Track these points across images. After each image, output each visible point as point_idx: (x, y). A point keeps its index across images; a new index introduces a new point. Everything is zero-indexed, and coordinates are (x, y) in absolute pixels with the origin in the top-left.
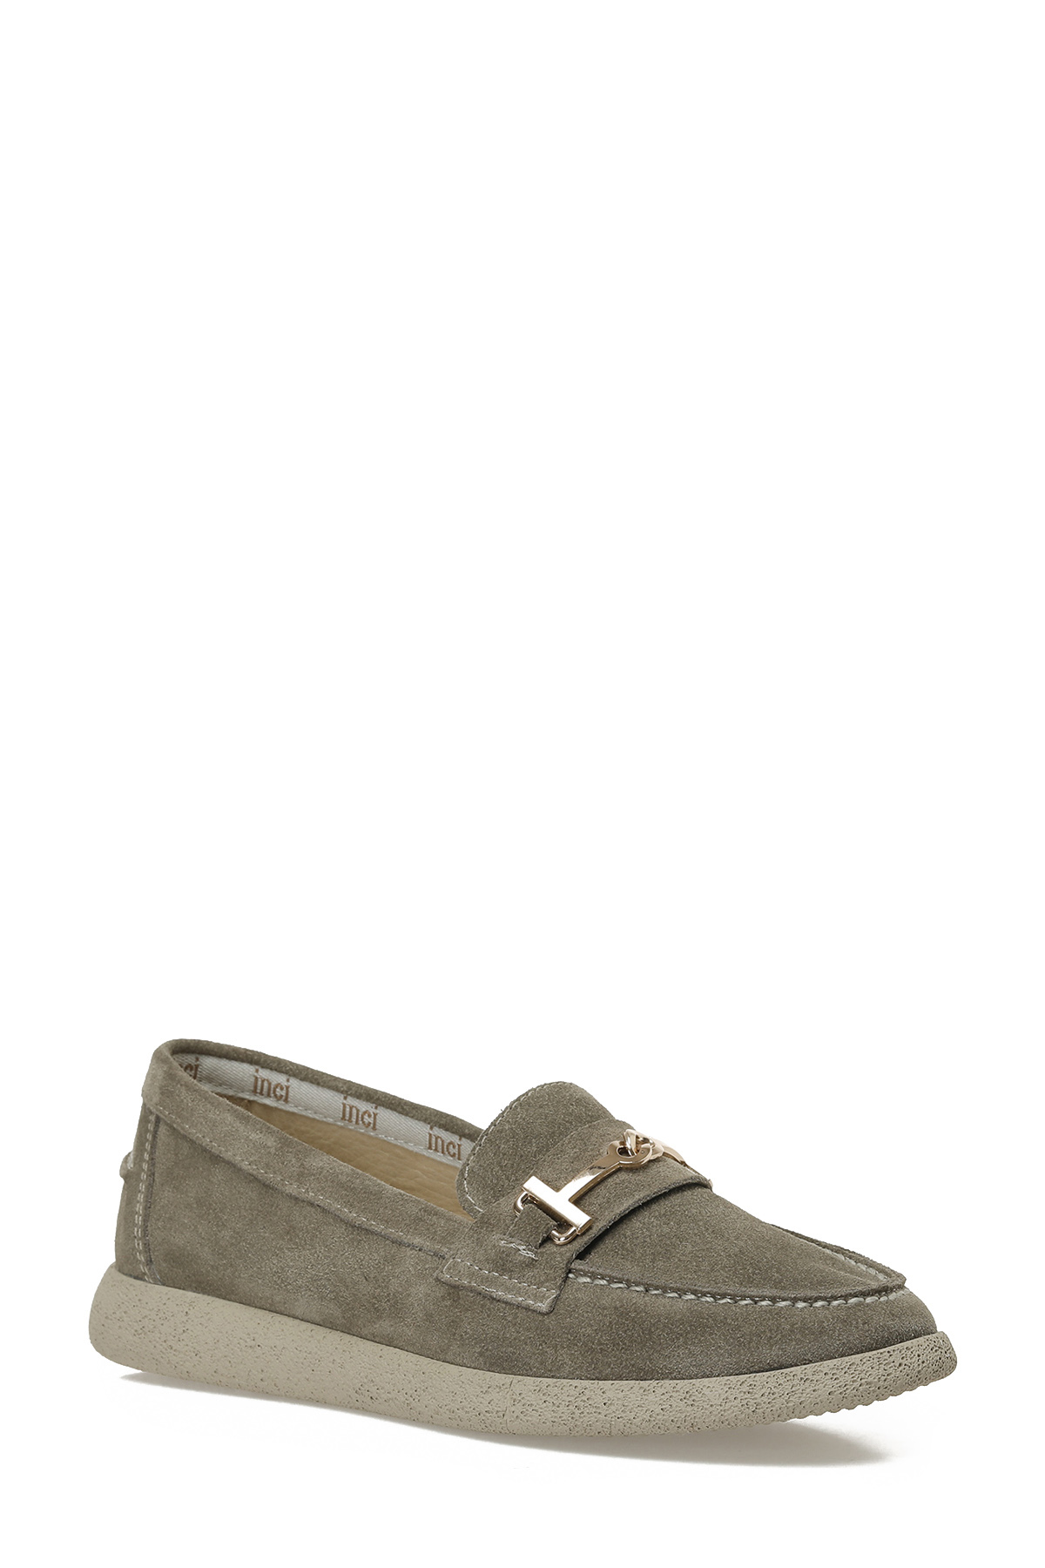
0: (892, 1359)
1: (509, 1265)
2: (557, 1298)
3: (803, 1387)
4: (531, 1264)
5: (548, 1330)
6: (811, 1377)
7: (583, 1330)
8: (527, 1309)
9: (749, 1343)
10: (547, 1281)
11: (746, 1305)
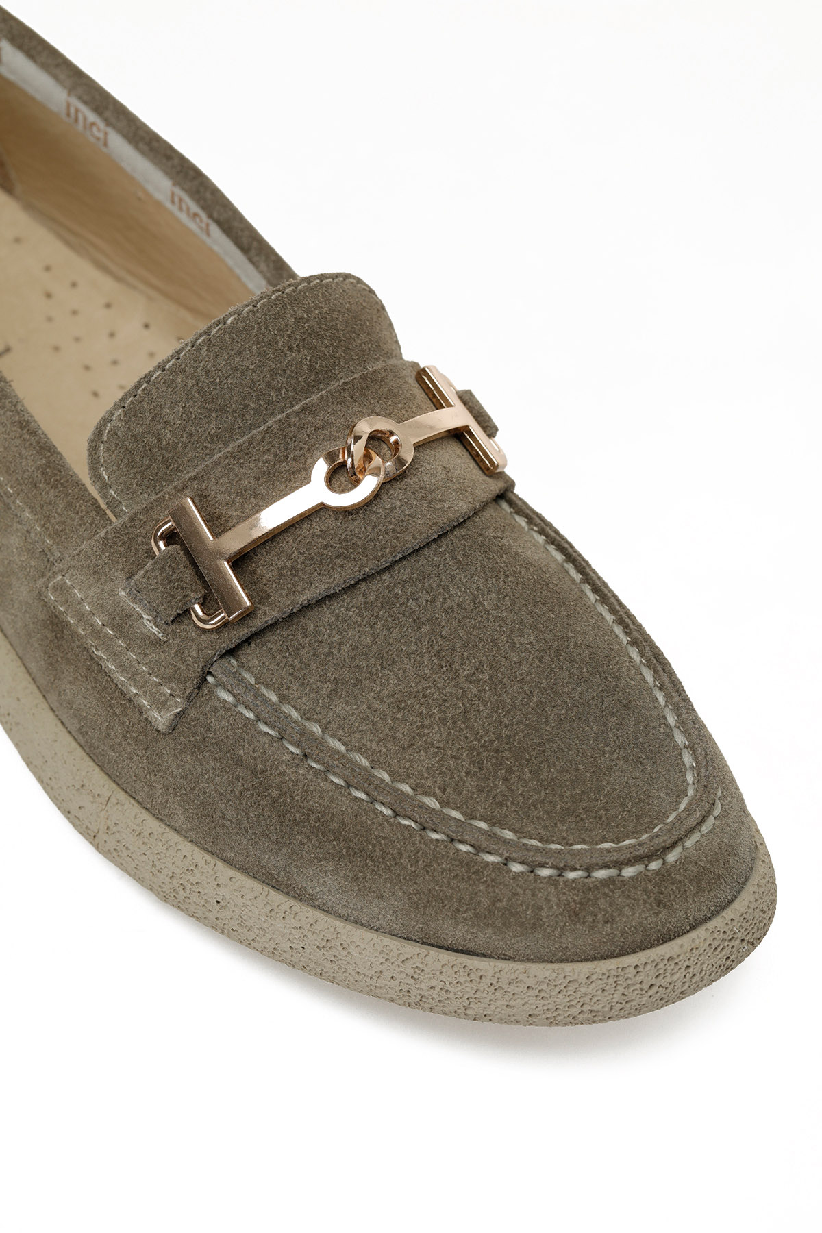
0: (639, 978)
1: (128, 630)
2: (181, 715)
3: (492, 997)
4: (155, 643)
5: (161, 758)
6: (505, 987)
8: (140, 710)
9: (425, 907)
10: (174, 678)
11: (437, 840)
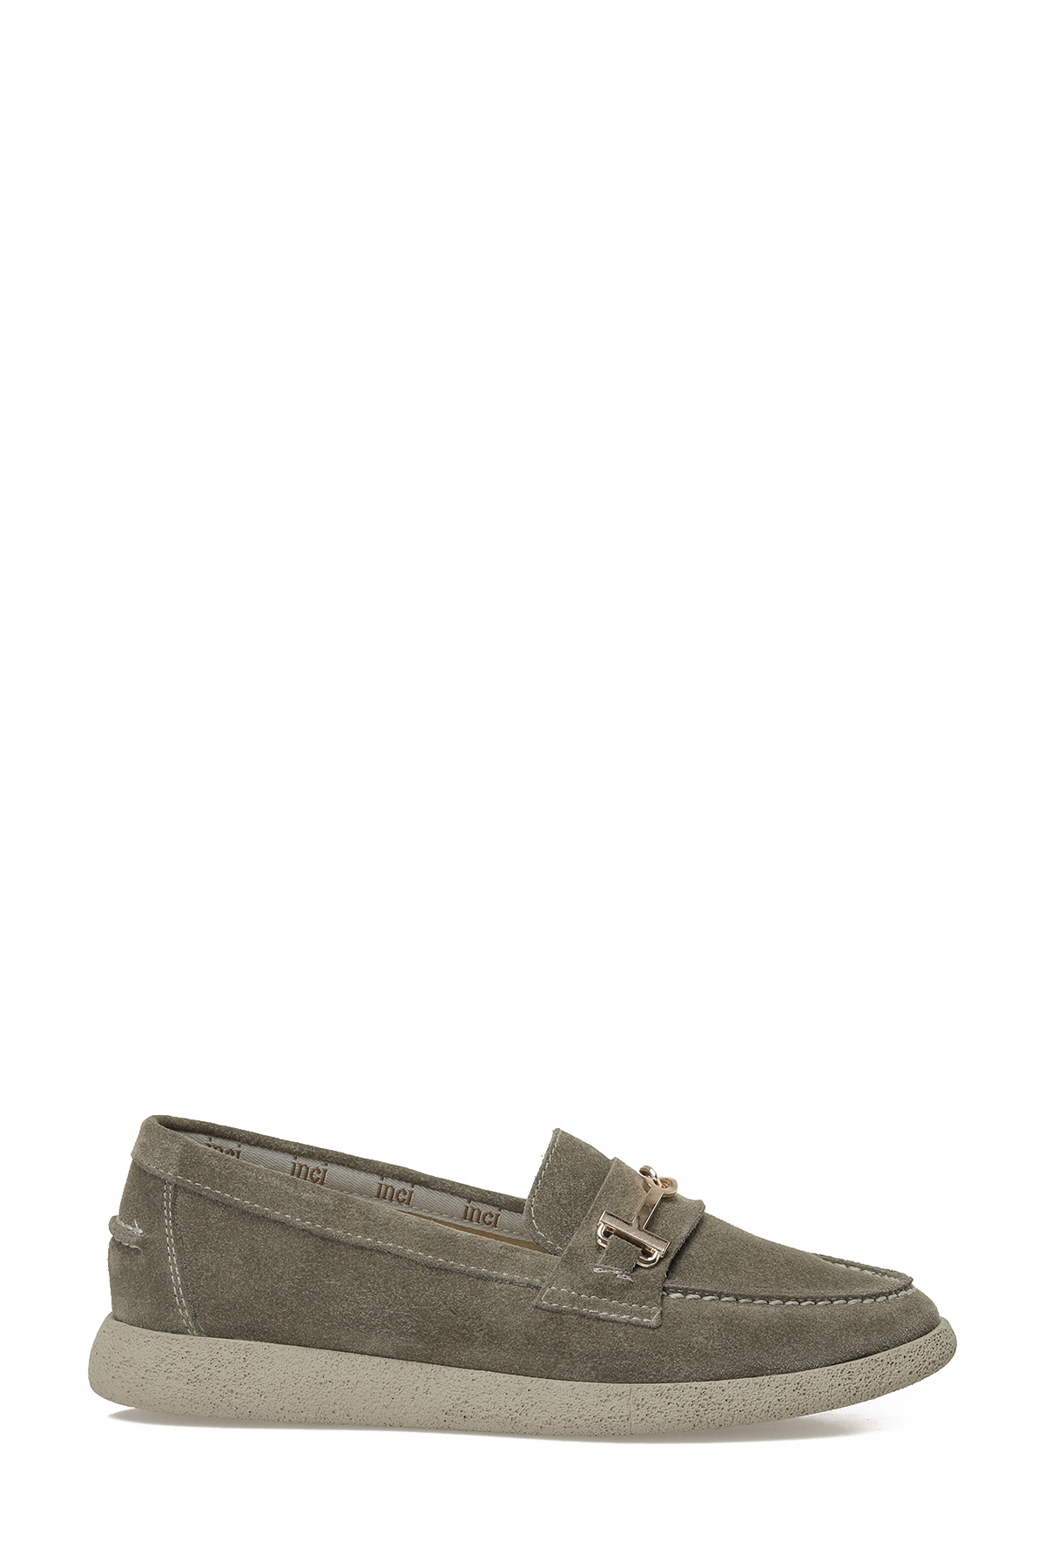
1: (608, 1289)
2: (662, 1312)
4: (628, 1286)
5: (661, 1341)
7: (695, 1338)
8: (637, 1325)
10: (648, 1300)
